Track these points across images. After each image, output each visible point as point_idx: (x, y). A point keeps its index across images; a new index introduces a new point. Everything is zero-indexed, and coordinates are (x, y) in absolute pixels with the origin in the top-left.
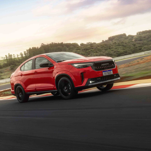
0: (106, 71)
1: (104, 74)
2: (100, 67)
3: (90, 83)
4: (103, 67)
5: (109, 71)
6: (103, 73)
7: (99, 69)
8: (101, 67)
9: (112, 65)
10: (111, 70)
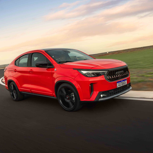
0: (121, 81)
1: (119, 85)
2: (114, 76)
3: (100, 97)
4: (117, 76)
5: (123, 81)
6: (117, 84)
7: (113, 79)
8: (116, 76)
9: (126, 73)
10: (125, 80)
